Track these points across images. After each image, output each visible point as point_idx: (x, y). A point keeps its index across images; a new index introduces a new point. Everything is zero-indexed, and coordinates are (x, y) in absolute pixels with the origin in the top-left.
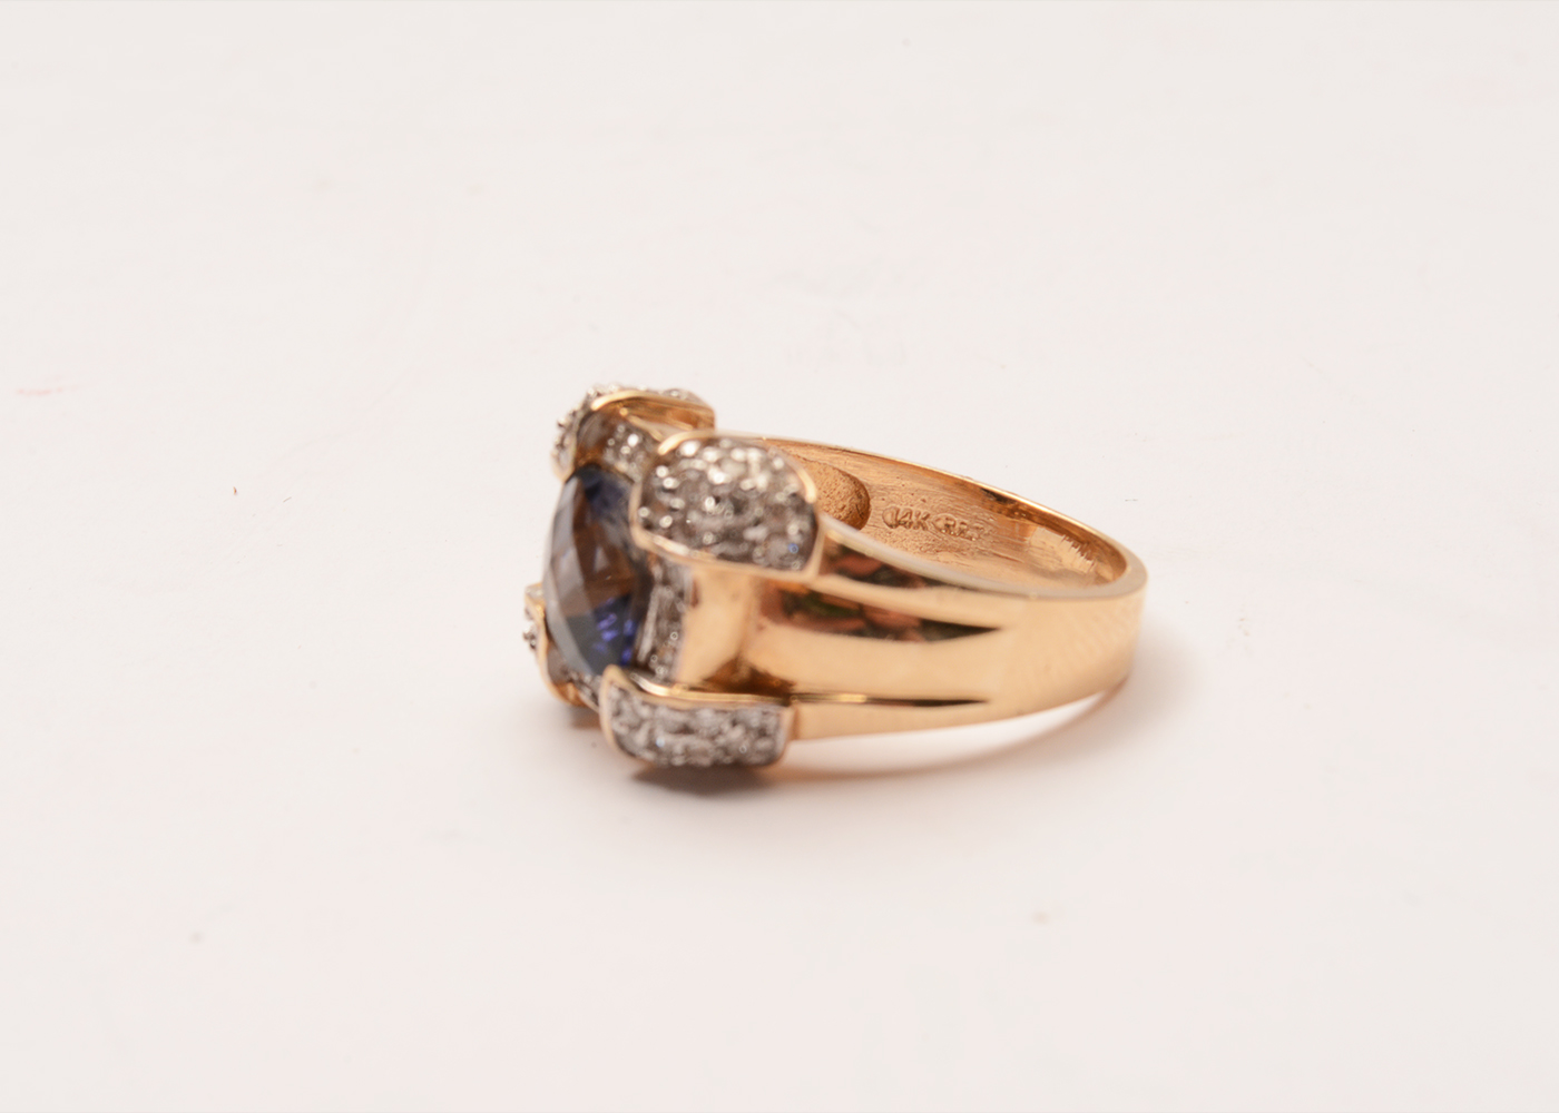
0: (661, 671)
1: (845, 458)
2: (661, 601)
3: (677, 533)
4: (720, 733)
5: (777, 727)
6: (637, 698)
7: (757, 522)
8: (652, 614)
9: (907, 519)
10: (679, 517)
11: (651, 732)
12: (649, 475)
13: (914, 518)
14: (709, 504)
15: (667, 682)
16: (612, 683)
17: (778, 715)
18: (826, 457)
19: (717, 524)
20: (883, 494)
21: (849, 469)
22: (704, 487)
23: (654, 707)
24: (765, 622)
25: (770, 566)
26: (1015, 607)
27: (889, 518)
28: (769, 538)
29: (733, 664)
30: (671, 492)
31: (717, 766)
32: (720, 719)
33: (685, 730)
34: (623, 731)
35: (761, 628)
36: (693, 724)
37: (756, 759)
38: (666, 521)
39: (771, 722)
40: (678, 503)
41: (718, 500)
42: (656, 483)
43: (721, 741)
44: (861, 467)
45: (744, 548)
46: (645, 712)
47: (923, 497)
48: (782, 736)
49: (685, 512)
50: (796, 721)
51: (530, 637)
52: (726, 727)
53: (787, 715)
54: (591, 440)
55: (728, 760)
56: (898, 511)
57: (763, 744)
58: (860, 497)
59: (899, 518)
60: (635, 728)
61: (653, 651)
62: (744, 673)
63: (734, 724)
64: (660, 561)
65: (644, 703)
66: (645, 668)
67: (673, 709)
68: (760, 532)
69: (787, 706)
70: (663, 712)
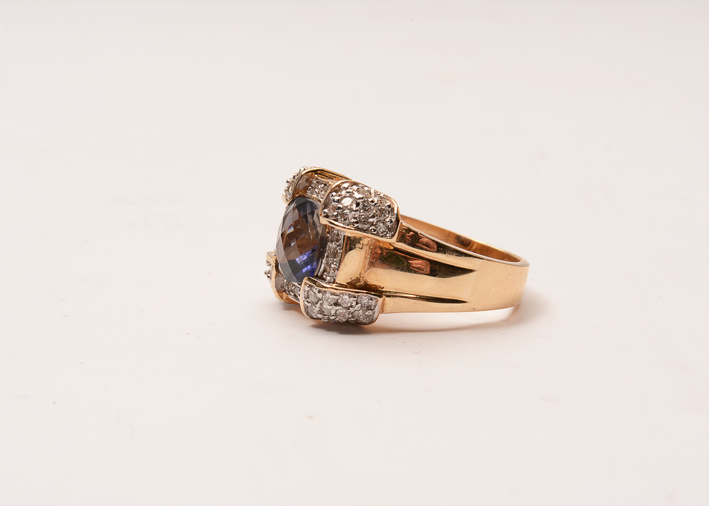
0: (328, 279)
2: (330, 248)
5: (375, 306)
8: (326, 255)
10: (340, 211)
11: (322, 305)
14: (354, 206)
15: (331, 282)
16: (305, 284)
17: (376, 301)
22: (353, 200)
23: (323, 293)
25: (377, 234)
26: (478, 262)
28: (378, 223)
29: (358, 280)
30: (337, 202)
31: (347, 322)
32: (351, 299)
33: (336, 304)
36: (340, 301)
37: (365, 321)
38: (334, 214)
39: (373, 303)
40: (340, 206)
41: (357, 205)
42: (331, 198)
43: (351, 310)
45: (367, 227)
46: (320, 295)
48: (377, 309)
49: (343, 210)
50: (383, 304)
51: (268, 274)
52: (354, 304)
53: (380, 300)
54: (301, 187)
55: (353, 320)
60: (314, 304)
61: (325, 271)
63: (358, 302)
64: (331, 231)
65: (320, 291)
66: (321, 278)
67: (333, 294)
68: (374, 220)
69: (381, 297)
70: (328, 295)
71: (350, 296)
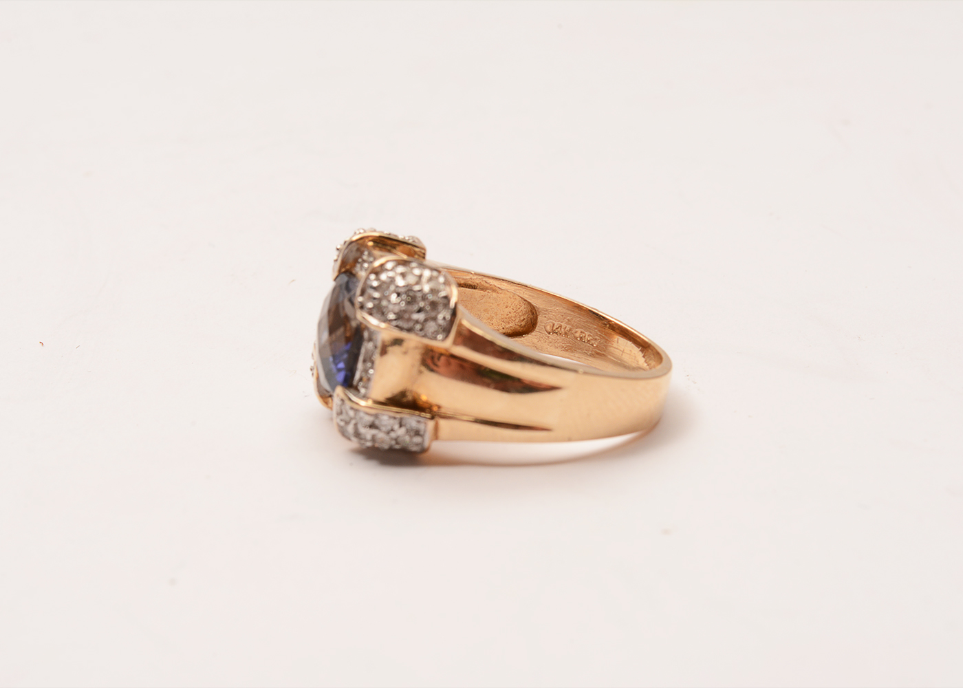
0: (363, 391)
1: (524, 290)
2: (366, 350)
3: (374, 311)
4: (392, 430)
5: (425, 431)
6: (348, 404)
7: (420, 311)
8: (361, 358)
9: (559, 329)
10: (376, 302)
11: (356, 425)
12: (367, 278)
13: (562, 330)
14: (394, 297)
15: (365, 397)
16: (338, 395)
17: (425, 423)
18: (512, 288)
19: (397, 309)
20: (546, 314)
21: (526, 297)
22: (392, 288)
23: (356, 411)
24: (423, 369)
25: (425, 336)
26: (569, 376)
27: (549, 328)
28: (426, 320)
29: (403, 394)
30: (375, 289)
31: (391, 450)
32: (392, 421)
33: (372, 426)
34: (342, 424)
35: (421, 372)
36: (377, 422)
37: (414, 449)
38: (370, 305)
39: (422, 427)
40: (376, 295)
41: (399, 295)
42: (369, 283)
43: (393, 435)
44: (533, 296)
45: (410, 324)
46: (351, 413)
47: (568, 318)
48: (428, 436)
49: (380, 300)
50: (436, 428)
52: (396, 427)
53: (431, 424)
54: (351, 258)
55: (397, 447)
56: (554, 325)
57: (417, 440)
58: (533, 314)
59: (554, 329)
60: (347, 423)
61: (361, 379)
62: (410, 398)
63: (401, 426)
64: (367, 328)
65: (352, 408)
66: (356, 389)
67: (367, 414)
68: (421, 316)
69: (432, 418)
70: (362, 414)
71: (390, 417)
